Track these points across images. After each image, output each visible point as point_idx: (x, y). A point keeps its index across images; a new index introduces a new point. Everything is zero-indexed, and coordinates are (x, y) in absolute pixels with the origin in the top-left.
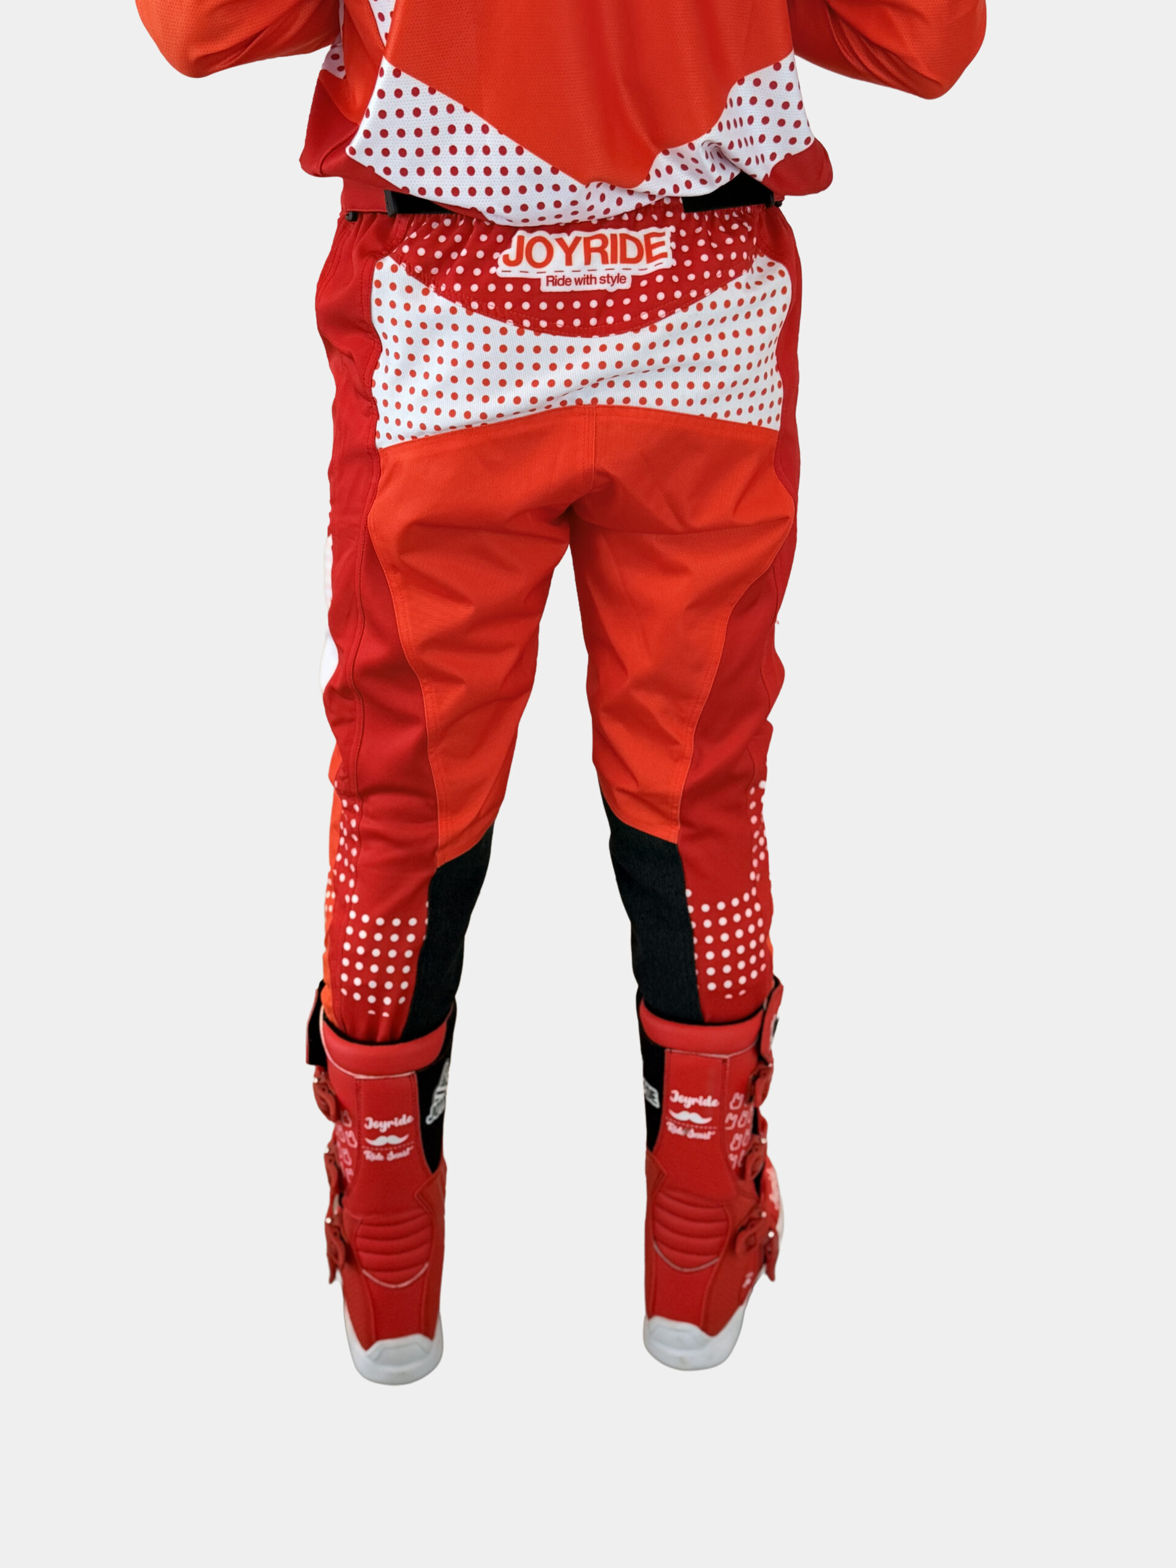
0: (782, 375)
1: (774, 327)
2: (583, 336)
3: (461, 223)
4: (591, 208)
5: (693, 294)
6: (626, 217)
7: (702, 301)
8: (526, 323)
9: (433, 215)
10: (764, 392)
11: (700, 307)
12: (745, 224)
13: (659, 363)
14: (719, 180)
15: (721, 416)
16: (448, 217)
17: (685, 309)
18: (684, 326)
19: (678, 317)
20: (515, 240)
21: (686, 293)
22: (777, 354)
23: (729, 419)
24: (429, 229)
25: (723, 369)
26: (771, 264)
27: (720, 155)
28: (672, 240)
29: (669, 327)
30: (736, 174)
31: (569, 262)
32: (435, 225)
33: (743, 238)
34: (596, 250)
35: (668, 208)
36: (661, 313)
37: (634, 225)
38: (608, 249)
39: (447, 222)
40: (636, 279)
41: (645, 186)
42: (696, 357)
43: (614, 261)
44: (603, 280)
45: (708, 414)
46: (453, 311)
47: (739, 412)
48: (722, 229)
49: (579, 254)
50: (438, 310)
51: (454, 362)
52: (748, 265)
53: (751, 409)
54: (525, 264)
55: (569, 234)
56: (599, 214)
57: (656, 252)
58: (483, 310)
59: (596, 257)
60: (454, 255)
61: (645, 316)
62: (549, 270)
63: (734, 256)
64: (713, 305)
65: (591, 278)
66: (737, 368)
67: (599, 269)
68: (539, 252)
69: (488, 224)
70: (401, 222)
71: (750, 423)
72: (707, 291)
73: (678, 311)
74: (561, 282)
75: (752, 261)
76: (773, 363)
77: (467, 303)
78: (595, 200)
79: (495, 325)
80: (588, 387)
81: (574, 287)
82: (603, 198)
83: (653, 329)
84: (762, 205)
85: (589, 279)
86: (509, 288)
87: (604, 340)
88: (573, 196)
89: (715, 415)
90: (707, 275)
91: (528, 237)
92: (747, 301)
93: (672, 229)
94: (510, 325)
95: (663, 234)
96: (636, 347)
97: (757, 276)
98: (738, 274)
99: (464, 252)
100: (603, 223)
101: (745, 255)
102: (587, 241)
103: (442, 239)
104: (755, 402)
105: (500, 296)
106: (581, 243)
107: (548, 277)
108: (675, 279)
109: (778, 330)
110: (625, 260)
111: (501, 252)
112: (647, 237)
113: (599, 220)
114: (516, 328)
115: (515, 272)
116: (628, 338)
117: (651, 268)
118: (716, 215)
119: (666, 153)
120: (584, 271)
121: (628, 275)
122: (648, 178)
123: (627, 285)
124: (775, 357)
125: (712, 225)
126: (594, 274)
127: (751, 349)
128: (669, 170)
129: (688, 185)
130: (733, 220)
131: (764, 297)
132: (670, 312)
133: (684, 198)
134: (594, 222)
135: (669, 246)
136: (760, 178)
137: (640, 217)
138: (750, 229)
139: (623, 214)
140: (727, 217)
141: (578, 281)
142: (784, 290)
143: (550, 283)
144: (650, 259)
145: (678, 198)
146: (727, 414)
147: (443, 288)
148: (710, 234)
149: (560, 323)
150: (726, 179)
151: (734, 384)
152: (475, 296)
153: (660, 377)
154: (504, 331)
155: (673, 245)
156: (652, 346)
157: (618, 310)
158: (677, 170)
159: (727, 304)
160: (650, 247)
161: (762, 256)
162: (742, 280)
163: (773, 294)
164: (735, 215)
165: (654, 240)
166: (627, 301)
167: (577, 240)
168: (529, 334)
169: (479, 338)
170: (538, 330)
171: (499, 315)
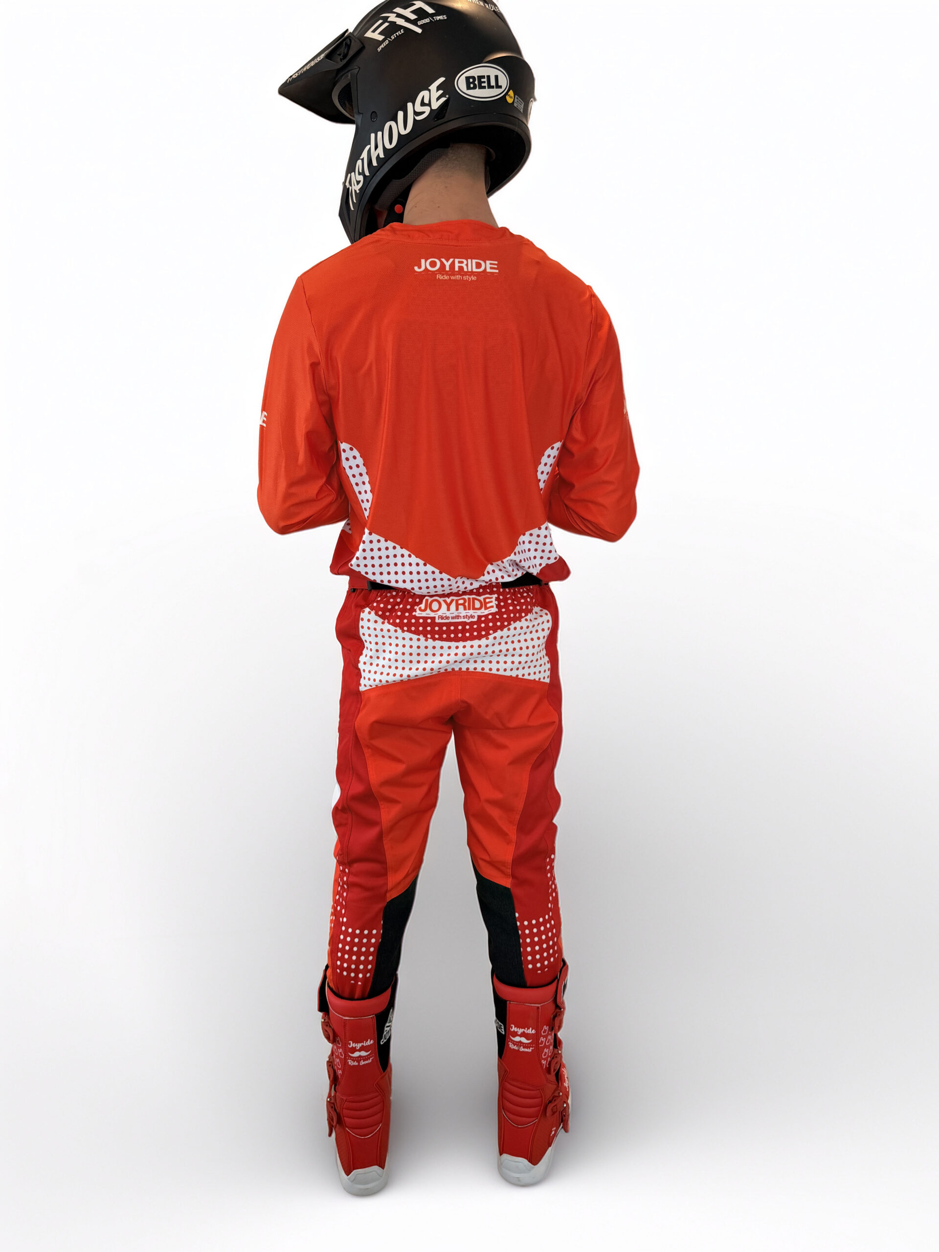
0: (549, 658)
1: (544, 637)
2: (455, 642)
3: (400, 594)
4: (458, 587)
5: (506, 623)
6: (475, 591)
7: (510, 627)
8: (429, 636)
9: (388, 590)
10: (541, 665)
11: (509, 629)
12: (530, 593)
13: (490, 653)
14: (516, 575)
15: (520, 676)
16: (395, 591)
17: (502, 630)
18: (502, 637)
19: (499, 633)
20: (424, 601)
21: (502, 623)
22: (545, 648)
23: (524, 677)
24: (386, 596)
25: (520, 655)
26: (541, 610)
27: (517, 565)
28: (496, 600)
29: (495, 638)
30: (525, 573)
31: (448, 609)
32: (389, 595)
33: (529, 600)
34: (461, 604)
35: (494, 586)
36: (491, 632)
37: (479, 594)
38: (467, 604)
39: (394, 593)
40: (479, 617)
41: (482, 578)
42: (508, 650)
43: (469, 609)
44: (464, 617)
45: (514, 675)
46: (396, 631)
47: (529, 674)
48: (519, 595)
49: (453, 606)
50: (389, 631)
51: (396, 653)
52: (531, 611)
53: (535, 673)
54: (428, 611)
55: (449, 598)
56: (462, 589)
57: (488, 605)
58: (409, 631)
59: (461, 607)
60: (397, 607)
61: (483, 633)
62: (440, 613)
63: (524, 607)
64: (515, 628)
65: (459, 616)
66: (527, 655)
67: (462, 612)
68: (435, 606)
69: (412, 594)
70: (374, 593)
71: (535, 679)
72: (512, 622)
73: (499, 631)
74: (445, 618)
75: (533, 609)
76: (544, 652)
77: (402, 627)
78: (460, 583)
79: (415, 637)
80: (458, 663)
81: (451, 620)
82: (463, 583)
83: (487, 639)
84: (537, 585)
85: (458, 617)
86: (421, 621)
87: (464, 643)
88: (450, 583)
89: (517, 676)
90: (512, 615)
91: (430, 600)
92: (531, 626)
93: (496, 596)
94: (422, 637)
95: (492, 598)
96: (480, 646)
97: (535, 615)
98: (526, 615)
99: (401, 606)
100: (464, 593)
101: (529, 607)
102: (457, 601)
103: (391, 600)
104: (537, 670)
105: (417, 625)
106: (454, 602)
107: (439, 616)
108: (497, 617)
109: (546, 638)
110: (474, 609)
111: (418, 606)
112: (485, 599)
113: (463, 592)
114: (425, 638)
115: (424, 614)
116: (476, 643)
117: (486, 612)
118: (516, 589)
119: (492, 564)
120: (456, 613)
121: (476, 615)
122: (484, 575)
123: (475, 619)
124: (544, 650)
125: (514, 594)
126: (460, 615)
127: (534, 647)
128: (494, 571)
129: (503, 577)
130: (524, 592)
131: (538, 624)
132: (495, 631)
133: (502, 583)
134: (460, 593)
135: (494, 603)
136: (535, 574)
137: (481, 590)
138: (532, 595)
139: (473, 589)
140: (521, 590)
141: (453, 618)
142: (548, 621)
143: (440, 619)
144: (486, 608)
145: (499, 583)
146: (523, 675)
147: (391, 621)
148: (513, 597)
149: (445, 636)
150: (519, 575)
151: (526, 662)
152: (406, 625)
153: (491, 659)
154: (419, 640)
155: (497, 603)
156: (487, 646)
157: (471, 630)
158: (497, 571)
159: (522, 628)
160: (486, 603)
161: (537, 607)
162: (528, 617)
163: (543, 623)
164: (525, 589)
165: (487, 600)
166: (475, 626)
167: (452, 600)
168: (430, 641)
169: (408, 643)
170: (434, 639)
171: (417, 632)
